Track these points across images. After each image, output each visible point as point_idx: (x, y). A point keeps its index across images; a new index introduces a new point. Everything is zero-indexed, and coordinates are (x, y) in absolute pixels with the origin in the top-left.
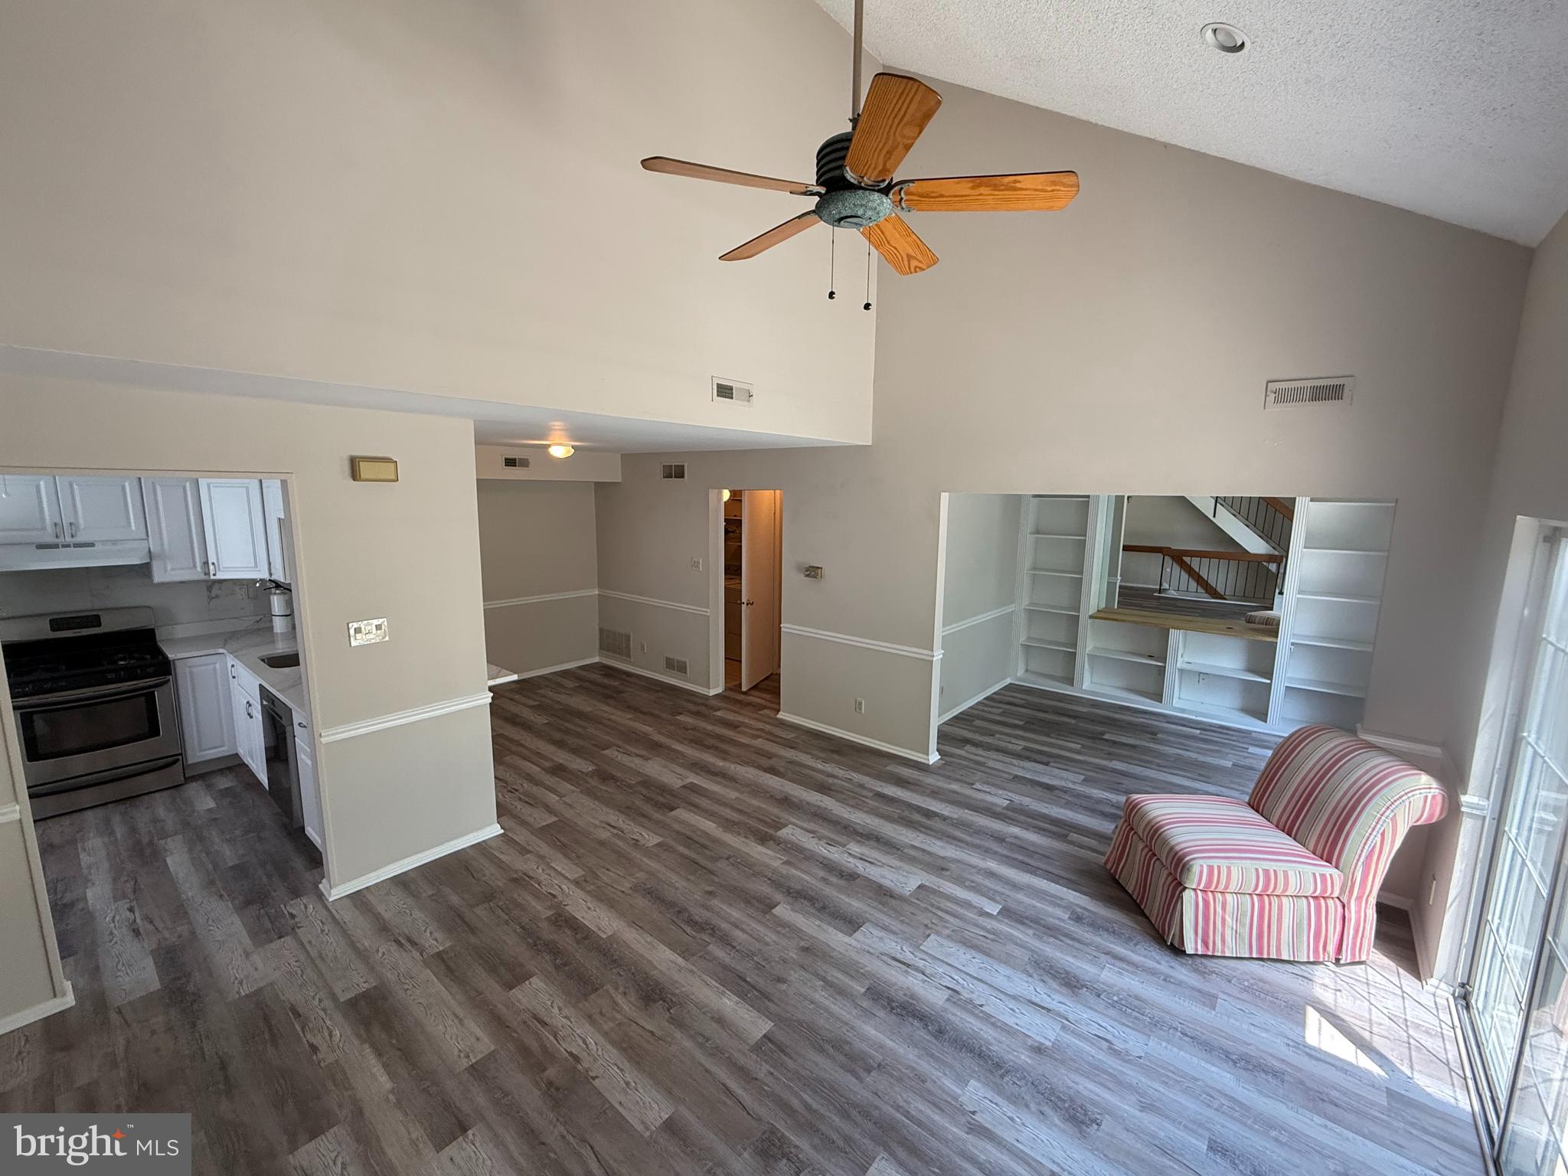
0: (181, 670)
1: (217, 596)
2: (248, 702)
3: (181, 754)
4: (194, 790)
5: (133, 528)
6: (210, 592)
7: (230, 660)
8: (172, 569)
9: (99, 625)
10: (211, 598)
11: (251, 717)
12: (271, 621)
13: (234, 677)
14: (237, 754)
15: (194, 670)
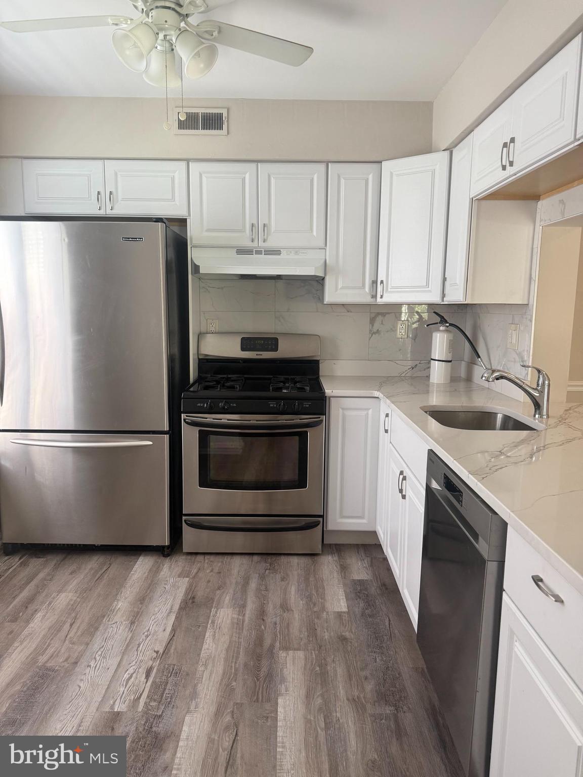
0: (336, 410)
1: (378, 332)
2: (401, 473)
3: (322, 516)
4: (328, 565)
5: (315, 233)
6: (373, 325)
7: (386, 406)
8: (343, 288)
9: (276, 349)
10: (372, 333)
11: (404, 497)
12: (429, 363)
13: (386, 431)
14: (376, 532)
15: (348, 413)
